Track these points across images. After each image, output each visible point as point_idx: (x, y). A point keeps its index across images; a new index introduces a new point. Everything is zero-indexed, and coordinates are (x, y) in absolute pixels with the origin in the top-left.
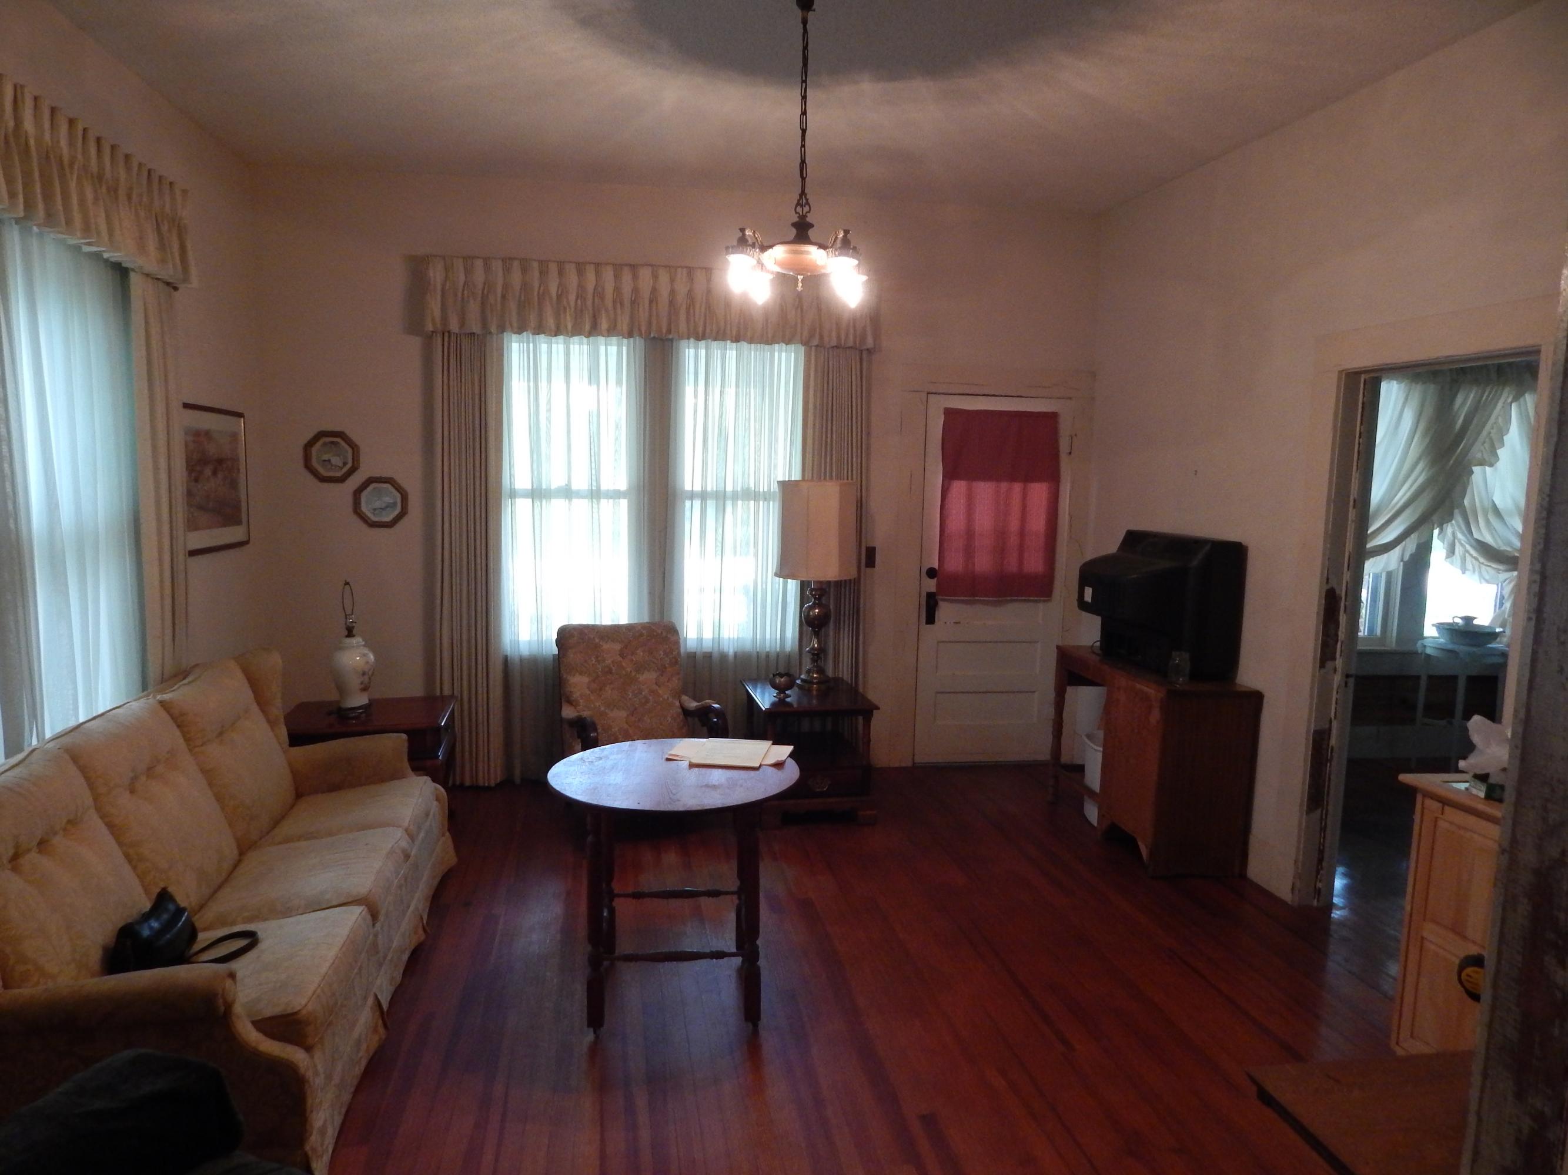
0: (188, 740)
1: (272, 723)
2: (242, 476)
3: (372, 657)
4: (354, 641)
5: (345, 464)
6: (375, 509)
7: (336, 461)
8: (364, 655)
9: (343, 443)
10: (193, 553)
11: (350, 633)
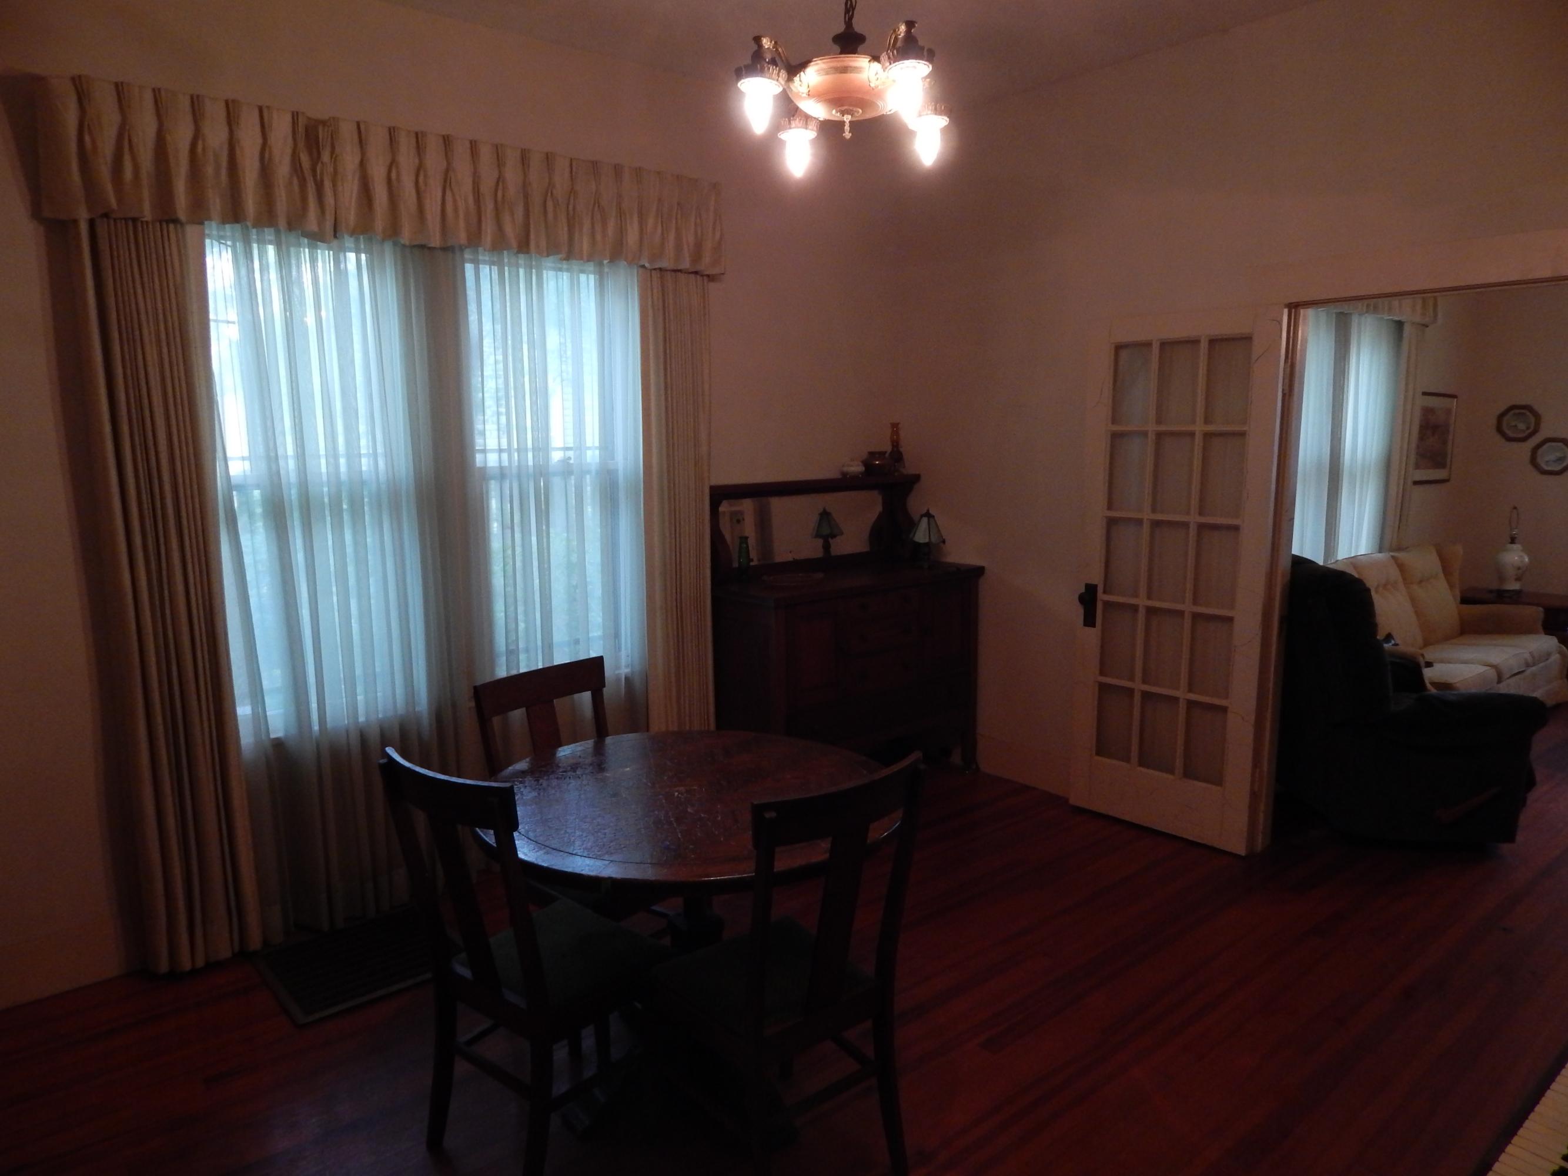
0: (1404, 579)
1: (1451, 586)
2: (1451, 437)
3: (1527, 560)
4: (1514, 546)
5: (1528, 428)
6: (1547, 462)
7: (1522, 426)
8: (1521, 556)
9: (1528, 413)
10: (1416, 483)
11: (1513, 541)
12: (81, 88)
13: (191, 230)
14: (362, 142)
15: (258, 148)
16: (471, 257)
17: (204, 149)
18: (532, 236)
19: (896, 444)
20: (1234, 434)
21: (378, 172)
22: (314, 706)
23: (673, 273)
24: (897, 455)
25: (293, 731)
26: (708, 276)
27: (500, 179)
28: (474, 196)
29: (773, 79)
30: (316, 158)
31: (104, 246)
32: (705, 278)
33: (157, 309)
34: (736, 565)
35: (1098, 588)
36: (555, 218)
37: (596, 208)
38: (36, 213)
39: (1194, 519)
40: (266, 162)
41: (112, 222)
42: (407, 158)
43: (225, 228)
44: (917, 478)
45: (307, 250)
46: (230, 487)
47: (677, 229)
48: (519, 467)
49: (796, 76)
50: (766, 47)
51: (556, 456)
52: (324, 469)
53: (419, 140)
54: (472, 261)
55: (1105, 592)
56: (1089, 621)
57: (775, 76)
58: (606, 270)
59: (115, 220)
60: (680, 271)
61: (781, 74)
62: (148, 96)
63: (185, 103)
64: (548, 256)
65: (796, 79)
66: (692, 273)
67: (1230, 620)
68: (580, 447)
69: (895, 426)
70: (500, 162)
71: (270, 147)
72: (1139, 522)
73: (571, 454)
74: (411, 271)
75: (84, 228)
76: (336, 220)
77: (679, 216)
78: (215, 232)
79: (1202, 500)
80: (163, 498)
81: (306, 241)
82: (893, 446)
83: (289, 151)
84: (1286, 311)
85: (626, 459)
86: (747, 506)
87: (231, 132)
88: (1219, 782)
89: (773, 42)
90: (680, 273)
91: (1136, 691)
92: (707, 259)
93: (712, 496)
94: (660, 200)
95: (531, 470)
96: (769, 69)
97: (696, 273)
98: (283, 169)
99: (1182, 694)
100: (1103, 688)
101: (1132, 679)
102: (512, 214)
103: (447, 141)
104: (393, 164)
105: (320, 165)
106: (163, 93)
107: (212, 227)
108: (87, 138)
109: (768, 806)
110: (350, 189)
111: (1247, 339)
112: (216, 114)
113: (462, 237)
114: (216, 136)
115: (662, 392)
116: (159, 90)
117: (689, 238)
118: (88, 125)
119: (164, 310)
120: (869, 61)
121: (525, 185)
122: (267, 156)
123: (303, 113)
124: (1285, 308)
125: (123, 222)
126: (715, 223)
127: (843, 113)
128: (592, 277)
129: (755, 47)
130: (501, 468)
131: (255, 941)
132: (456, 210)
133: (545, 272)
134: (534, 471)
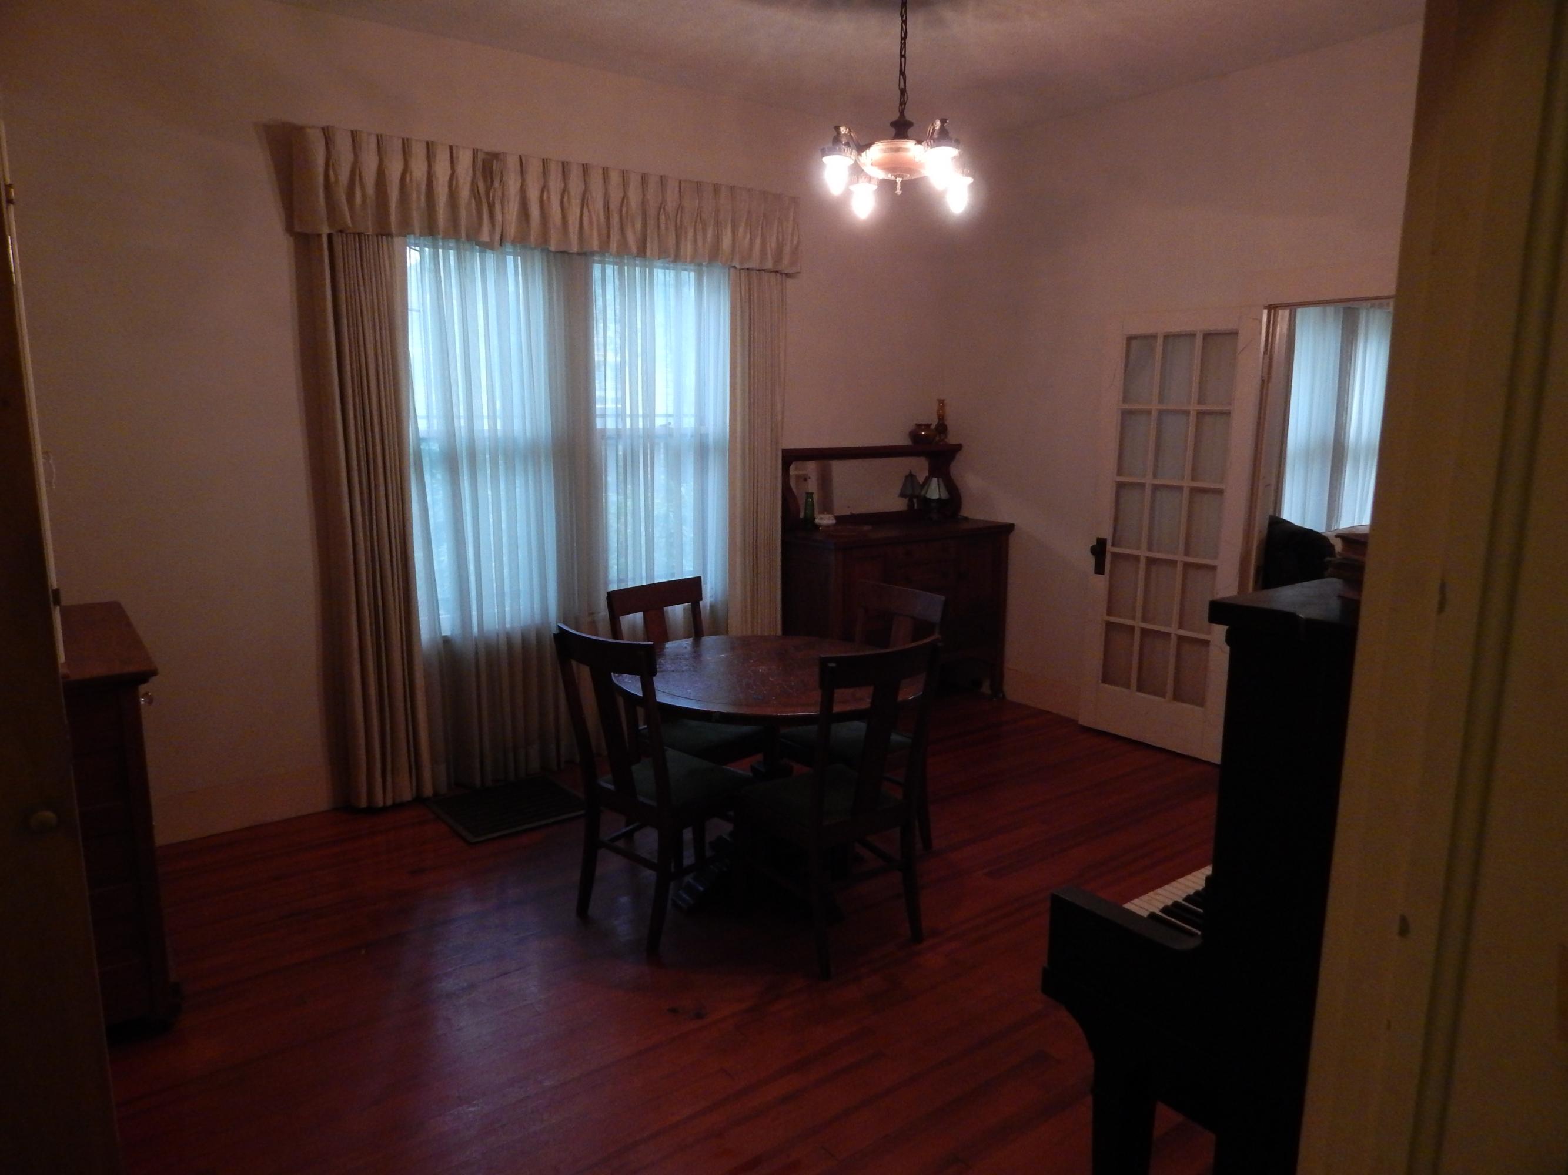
12: (328, 135)
13: (398, 241)
14: (522, 172)
15: (447, 178)
16: (600, 258)
17: (411, 180)
18: (648, 245)
19: (941, 418)
20: (1221, 413)
21: (533, 195)
22: (474, 613)
23: (758, 272)
24: (942, 427)
25: (458, 631)
26: (786, 274)
27: (625, 198)
28: (604, 211)
29: (848, 157)
30: (489, 187)
31: (338, 253)
32: (784, 275)
33: (373, 303)
34: (802, 515)
35: (1108, 541)
36: (667, 229)
37: (699, 220)
38: (289, 229)
39: (1187, 483)
40: (454, 189)
41: (344, 235)
42: (555, 184)
43: (420, 238)
44: (958, 448)
45: (478, 254)
46: (419, 440)
47: (762, 234)
48: (632, 429)
49: (863, 152)
50: (843, 133)
51: (659, 422)
52: (486, 427)
53: (565, 167)
54: (600, 262)
55: (1113, 545)
56: (1099, 569)
57: (848, 154)
58: (704, 269)
59: (347, 235)
60: (764, 270)
61: (853, 153)
62: (373, 140)
63: (398, 145)
64: (659, 259)
65: (864, 154)
66: (774, 272)
67: (1214, 568)
68: (678, 415)
69: (942, 402)
70: (625, 184)
71: (457, 178)
72: (1142, 486)
73: (671, 420)
74: (554, 272)
75: (325, 239)
76: (502, 232)
77: (765, 224)
78: (412, 241)
79: (1194, 469)
80: (374, 446)
81: (477, 247)
82: (939, 419)
83: (469, 179)
84: (1265, 311)
85: (715, 425)
86: (811, 468)
87: (430, 166)
88: (1202, 704)
89: (848, 130)
90: (763, 272)
91: (1136, 629)
92: (786, 261)
93: (783, 457)
94: (749, 212)
95: (641, 432)
96: (845, 149)
97: (777, 272)
98: (465, 193)
99: (1173, 630)
100: (1109, 625)
101: (1133, 618)
102: (633, 226)
103: (585, 168)
104: (544, 188)
105: (492, 190)
106: (383, 137)
107: (411, 239)
108: (331, 173)
109: (831, 660)
110: (513, 208)
111: (1234, 334)
112: (419, 152)
113: (595, 245)
114: (419, 169)
115: (747, 370)
116: (381, 135)
117: (772, 243)
118: (333, 165)
119: (378, 304)
120: (915, 144)
121: (644, 203)
122: (454, 183)
123: (481, 150)
124: (1265, 308)
125: (352, 235)
126: (793, 230)
127: (896, 177)
128: (692, 274)
129: (835, 134)
130: (617, 430)
131: (428, 791)
132: (591, 223)
133: (655, 270)
134: (643, 433)
